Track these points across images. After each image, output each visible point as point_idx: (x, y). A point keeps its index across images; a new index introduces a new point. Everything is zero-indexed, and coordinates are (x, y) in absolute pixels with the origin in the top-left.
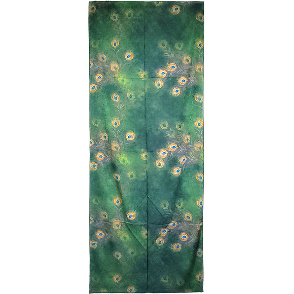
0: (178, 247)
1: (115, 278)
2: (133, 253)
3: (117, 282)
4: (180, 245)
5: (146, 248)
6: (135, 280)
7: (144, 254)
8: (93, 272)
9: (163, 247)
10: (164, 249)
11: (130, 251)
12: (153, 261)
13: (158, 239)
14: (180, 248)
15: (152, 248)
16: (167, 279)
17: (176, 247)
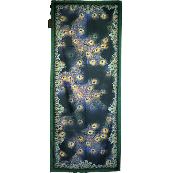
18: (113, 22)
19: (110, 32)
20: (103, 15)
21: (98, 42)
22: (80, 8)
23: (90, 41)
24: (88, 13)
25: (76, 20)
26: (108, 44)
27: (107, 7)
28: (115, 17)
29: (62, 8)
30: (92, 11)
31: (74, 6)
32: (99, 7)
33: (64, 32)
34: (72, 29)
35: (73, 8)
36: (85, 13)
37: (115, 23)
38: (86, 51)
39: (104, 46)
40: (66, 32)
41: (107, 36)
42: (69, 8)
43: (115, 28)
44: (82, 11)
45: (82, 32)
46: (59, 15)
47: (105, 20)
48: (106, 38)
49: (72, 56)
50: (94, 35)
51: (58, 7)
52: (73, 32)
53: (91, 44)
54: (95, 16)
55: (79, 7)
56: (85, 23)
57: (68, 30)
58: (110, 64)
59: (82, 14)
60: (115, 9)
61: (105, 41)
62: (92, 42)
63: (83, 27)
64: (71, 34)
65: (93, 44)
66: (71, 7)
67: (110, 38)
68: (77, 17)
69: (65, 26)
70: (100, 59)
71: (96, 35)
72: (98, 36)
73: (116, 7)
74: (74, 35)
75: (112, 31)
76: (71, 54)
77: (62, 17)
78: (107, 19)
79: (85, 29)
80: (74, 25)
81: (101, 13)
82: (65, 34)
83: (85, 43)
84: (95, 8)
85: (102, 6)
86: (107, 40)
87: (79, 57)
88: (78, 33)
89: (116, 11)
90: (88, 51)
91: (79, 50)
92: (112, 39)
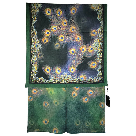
0: (86, 100)
1: (44, 122)
2: (56, 103)
3: (46, 124)
4: (88, 99)
5: (65, 98)
6: (58, 123)
7: (64, 103)
8: (30, 118)
9: (76, 98)
10: (77, 100)
11: (54, 102)
12: (70, 109)
13: (73, 92)
14: (88, 101)
15: (69, 99)
16: (79, 122)
17: (85, 100)
18: (37, 62)
19: (40, 50)
20: (48, 70)
21: (54, 39)
22: (74, 78)
23: (63, 40)
24: (66, 74)
25: (78, 64)
26: (43, 36)
27: (44, 81)
28: (35, 68)
29: (96, 78)
30: (61, 76)
31: (81, 81)
32: (53, 80)
33: (92, 49)
34: (83, 53)
35: (82, 78)
36: (69, 73)
37: (35, 60)
38: (67, 26)
39: (47, 33)
40: (89, 48)
41: (43, 45)
42: (88, 78)
43: (35, 55)
44: (72, 75)
45: (72, 51)
46: (98, 69)
47: (46, 65)
48: (45, 43)
49: (82, 19)
50: (59, 47)
51: (99, 79)
52: (82, 50)
53: (61, 36)
54: (58, 70)
55: (76, 79)
56: (69, 62)
57: (87, 52)
58: (40, 9)
59: (72, 72)
60: (35, 77)
61: (46, 40)
62: (61, 38)
63: (70, 56)
64: (84, 48)
65: (59, 36)
66: (85, 79)
67: (41, 42)
68: (77, 68)
69: (90, 56)
70: (52, 16)
71: (56, 47)
72: (54, 46)
73: (34, 80)
74: (81, 46)
75: (38, 51)
76: (84, 22)
77: (94, 67)
78: (44, 66)
79: (68, 55)
80: (81, 58)
81: (51, 73)
82: (91, 47)
83: (68, 38)
84: (58, 79)
85: (50, 81)
86: (43, 40)
87: (75, 18)
88: (76, 49)
89: (34, 74)
90: (64, 27)
91: (75, 28)
92: (38, 41)
